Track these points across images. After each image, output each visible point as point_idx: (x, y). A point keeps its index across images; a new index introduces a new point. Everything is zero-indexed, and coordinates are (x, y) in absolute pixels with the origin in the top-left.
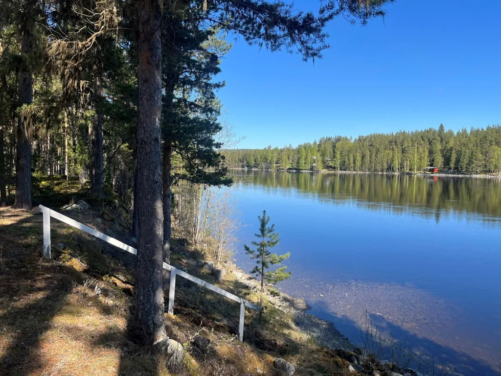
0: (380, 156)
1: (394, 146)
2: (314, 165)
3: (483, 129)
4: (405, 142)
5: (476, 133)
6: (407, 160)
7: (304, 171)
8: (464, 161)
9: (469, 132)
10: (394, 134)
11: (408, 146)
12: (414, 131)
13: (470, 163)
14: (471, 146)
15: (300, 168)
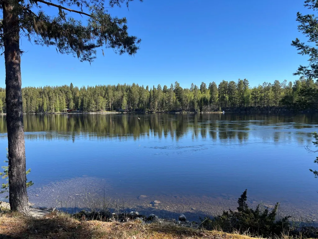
0: (34, 102)
1: (44, 96)
3: (93, 87)
4: (51, 93)
5: (90, 89)
6: (53, 105)
8: (85, 105)
9: (86, 88)
10: (43, 88)
11: (52, 96)
12: (56, 86)
13: (89, 106)
14: (88, 96)
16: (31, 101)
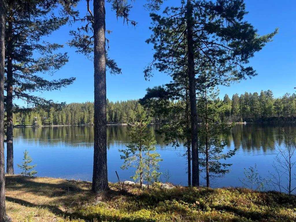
0: (77, 115)
1: (85, 110)
2: (36, 122)
3: (126, 102)
4: (90, 107)
5: (123, 103)
6: (92, 117)
7: (28, 126)
8: (118, 118)
9: (120, 103)
10: (84, 103)
11: (92, 110)
13: (121, 118)
14: (121, 110)
15: (26, 124)
16: (75, 114)
